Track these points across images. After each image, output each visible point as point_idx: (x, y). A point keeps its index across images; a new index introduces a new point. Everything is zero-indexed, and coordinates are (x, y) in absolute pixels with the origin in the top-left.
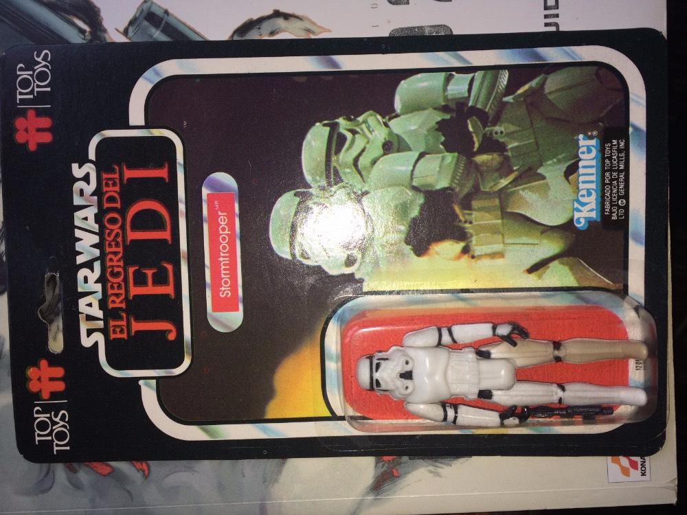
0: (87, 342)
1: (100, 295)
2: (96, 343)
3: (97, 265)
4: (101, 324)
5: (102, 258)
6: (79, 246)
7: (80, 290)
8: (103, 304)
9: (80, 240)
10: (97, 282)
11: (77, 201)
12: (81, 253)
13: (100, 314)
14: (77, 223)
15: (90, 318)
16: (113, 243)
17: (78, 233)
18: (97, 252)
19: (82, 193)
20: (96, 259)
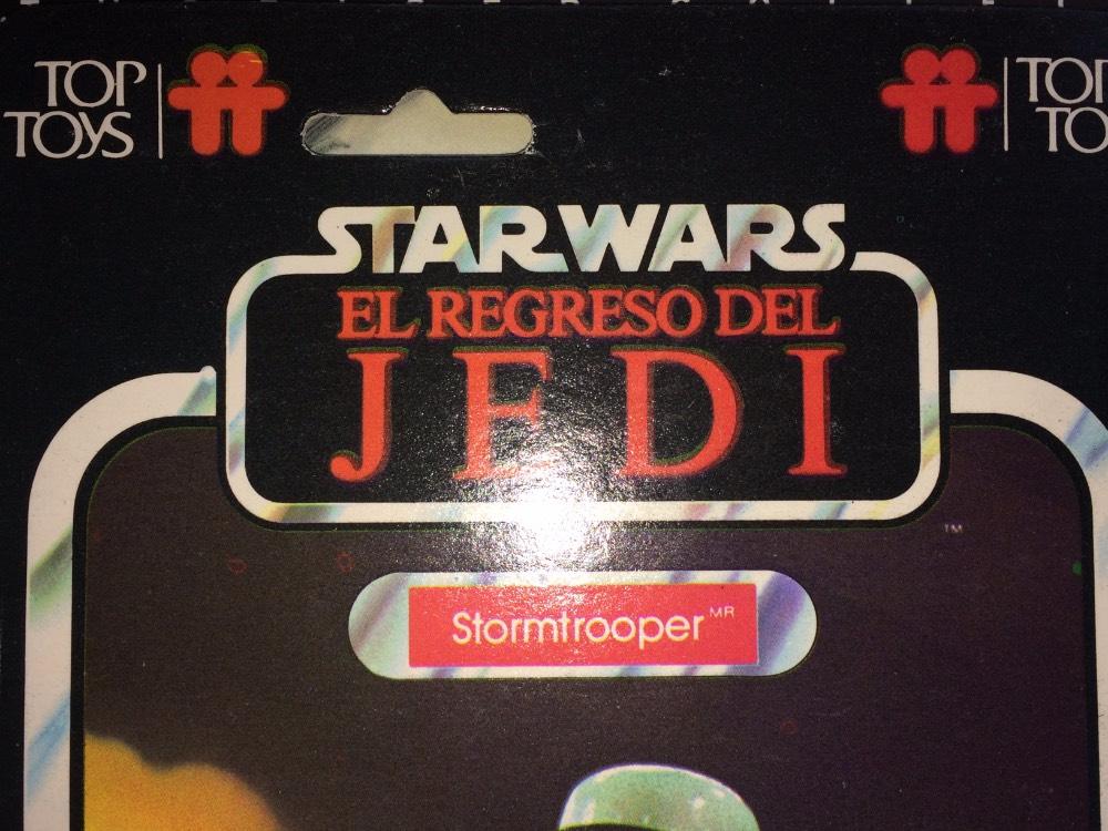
0: (333, 223)
1: (467, 265)
2: (327, 249)
3: (554, 262)
4: (385, 265)
5: (574, 276)
6: (609, 213)
7: (485, 211)
8: (441, 273)
9: (629, 218)
10: (506, 259)
11: (739, 215)
12: (590, 218)
13: (413, 264)
14: (677, 212)
15: (403, 235)
16: (616, 311)
17: (646, 213)
18: (591, 263)
19: (761, 228)
20: (571, 260)
